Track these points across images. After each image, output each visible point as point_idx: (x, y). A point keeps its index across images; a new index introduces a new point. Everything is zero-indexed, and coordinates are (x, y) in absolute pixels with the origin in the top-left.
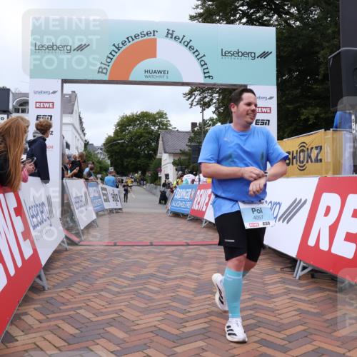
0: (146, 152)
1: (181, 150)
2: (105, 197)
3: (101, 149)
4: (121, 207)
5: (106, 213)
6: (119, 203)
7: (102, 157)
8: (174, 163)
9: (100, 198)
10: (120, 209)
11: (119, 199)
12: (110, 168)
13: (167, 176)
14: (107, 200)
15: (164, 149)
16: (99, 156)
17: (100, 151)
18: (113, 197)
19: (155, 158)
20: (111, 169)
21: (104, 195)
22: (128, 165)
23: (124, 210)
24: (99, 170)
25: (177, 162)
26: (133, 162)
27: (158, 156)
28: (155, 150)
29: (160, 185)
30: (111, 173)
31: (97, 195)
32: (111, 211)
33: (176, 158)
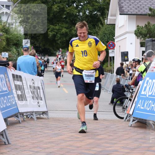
0: (87, 13)
1: (150, 10)
2: (19, 93)
3: (8, 7)
4: (45, 109)
5: (20, 119)
6: (42, 103)
7: (9, 21)
8: (138, 33)
9: (11, 93)
10: (44, 113)
11: (42, 96)
12: (24, 41)
13: (125, 55)
14: (22, 97)
15: (121, 8)
16: (4, 19)
17: (5, 10)
18: (33, 93)
19: (102, 24)
20: (26, 43)
21: (18, 88)
22: (54, 36)
23: (51, 115)
24: (4, 43)
25: (144, 31)
26: (64, 30)
27: (109, 20)
28: (104, 10)
29: (111, 71)
30: (27, 50)
31: (5, 89)
32: (29, 116)
33: (142, 24)
